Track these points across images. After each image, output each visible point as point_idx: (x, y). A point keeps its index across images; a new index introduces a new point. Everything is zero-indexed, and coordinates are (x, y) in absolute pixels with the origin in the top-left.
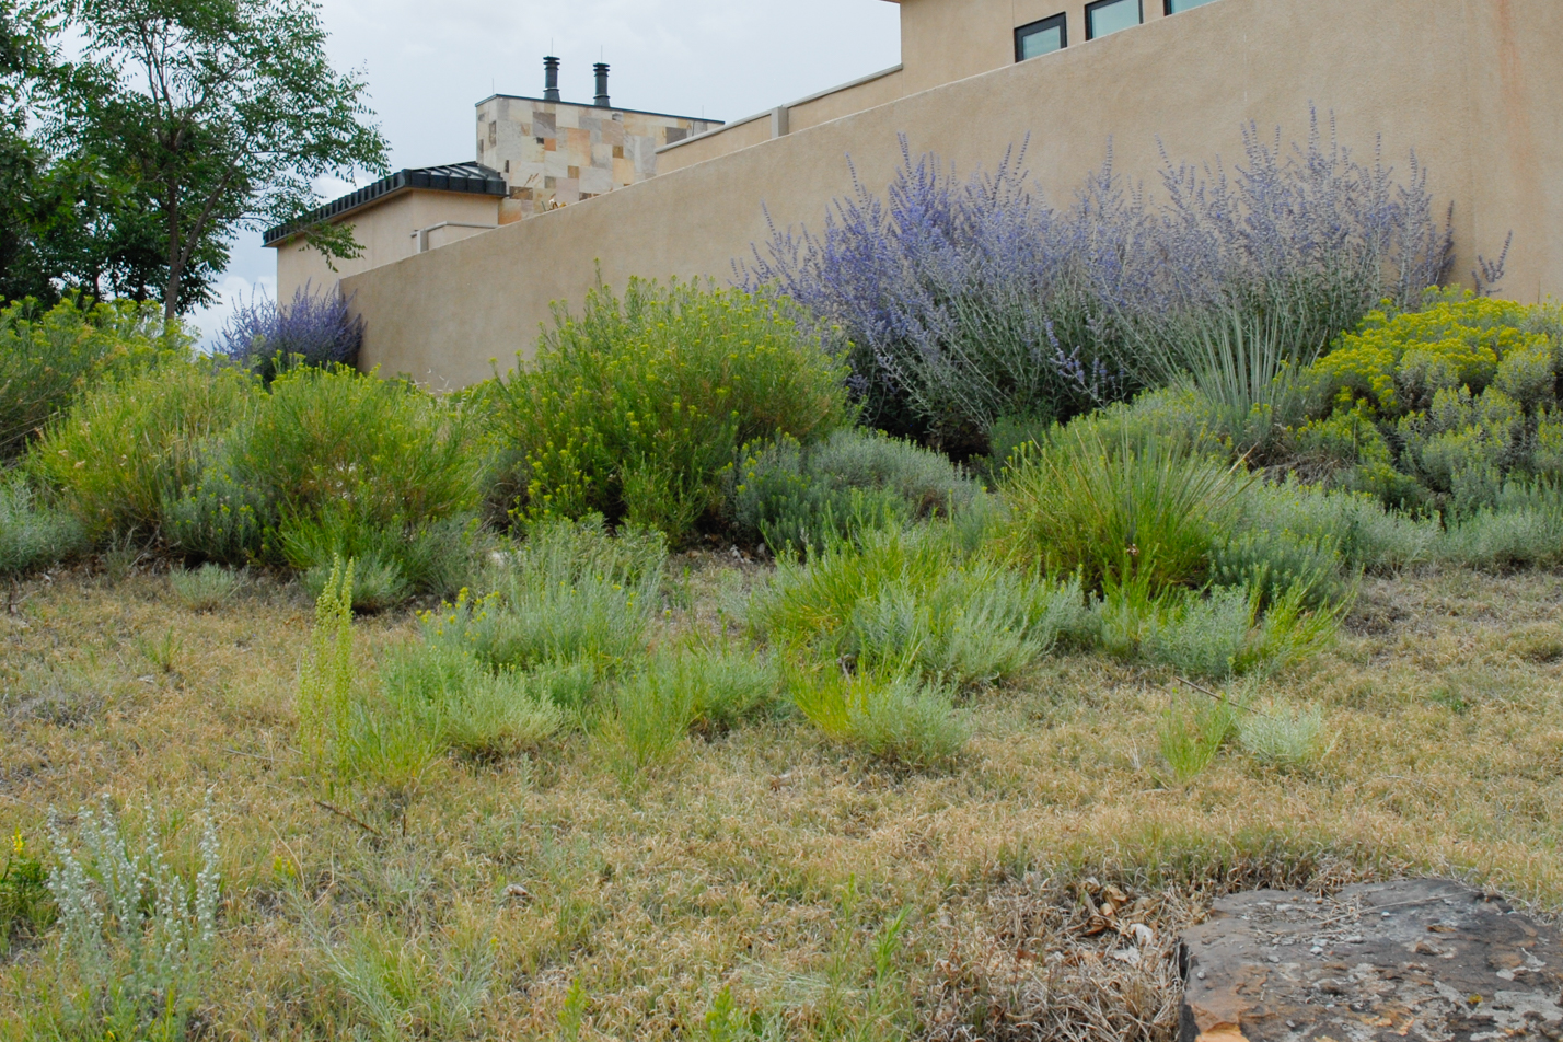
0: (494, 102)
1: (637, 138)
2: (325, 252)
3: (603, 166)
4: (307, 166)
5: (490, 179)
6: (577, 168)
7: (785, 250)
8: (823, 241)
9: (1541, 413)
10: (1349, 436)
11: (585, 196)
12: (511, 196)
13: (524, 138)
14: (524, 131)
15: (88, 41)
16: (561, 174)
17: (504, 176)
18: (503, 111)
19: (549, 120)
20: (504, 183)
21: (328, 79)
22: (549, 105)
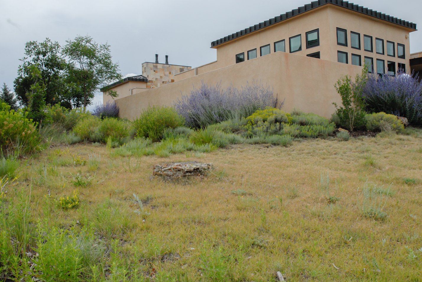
0: (145, 63)
1: (174, 70)
2: (112, 96)
3: (167, 76)
4: (108, 81)
5: (145, 79)
6: (162, 76)
7: (184, 98)
8: (189, 97)
9: (272, 125)
10: (248, 128)
11: (163, 82)
12: (149, 82)
13: (151, 71)
14: (151, 69)
15: (70, 59)
16: (159, 78)
17: (147, 78)
18: (147, 65)
19: (156, 67)
20: (147, 80)
21: (112, 65)
22: (156, 64)
